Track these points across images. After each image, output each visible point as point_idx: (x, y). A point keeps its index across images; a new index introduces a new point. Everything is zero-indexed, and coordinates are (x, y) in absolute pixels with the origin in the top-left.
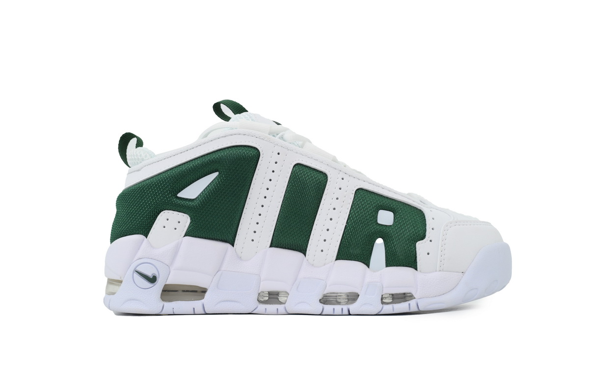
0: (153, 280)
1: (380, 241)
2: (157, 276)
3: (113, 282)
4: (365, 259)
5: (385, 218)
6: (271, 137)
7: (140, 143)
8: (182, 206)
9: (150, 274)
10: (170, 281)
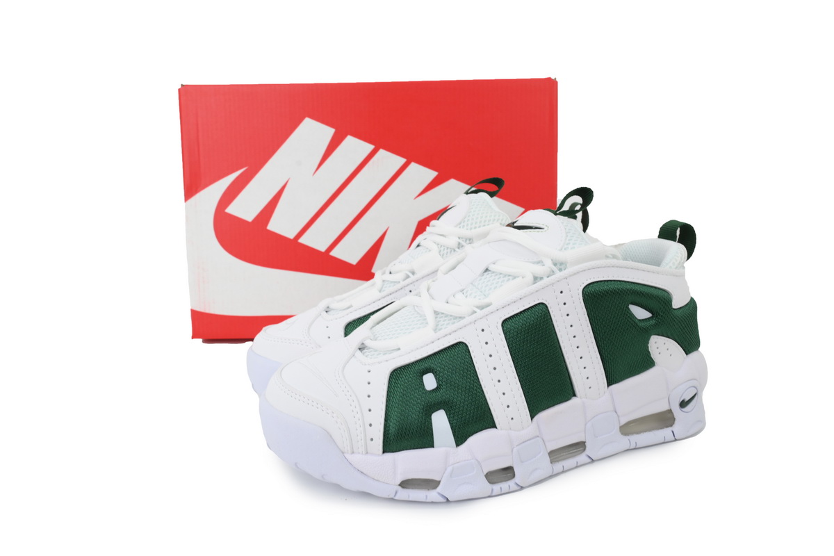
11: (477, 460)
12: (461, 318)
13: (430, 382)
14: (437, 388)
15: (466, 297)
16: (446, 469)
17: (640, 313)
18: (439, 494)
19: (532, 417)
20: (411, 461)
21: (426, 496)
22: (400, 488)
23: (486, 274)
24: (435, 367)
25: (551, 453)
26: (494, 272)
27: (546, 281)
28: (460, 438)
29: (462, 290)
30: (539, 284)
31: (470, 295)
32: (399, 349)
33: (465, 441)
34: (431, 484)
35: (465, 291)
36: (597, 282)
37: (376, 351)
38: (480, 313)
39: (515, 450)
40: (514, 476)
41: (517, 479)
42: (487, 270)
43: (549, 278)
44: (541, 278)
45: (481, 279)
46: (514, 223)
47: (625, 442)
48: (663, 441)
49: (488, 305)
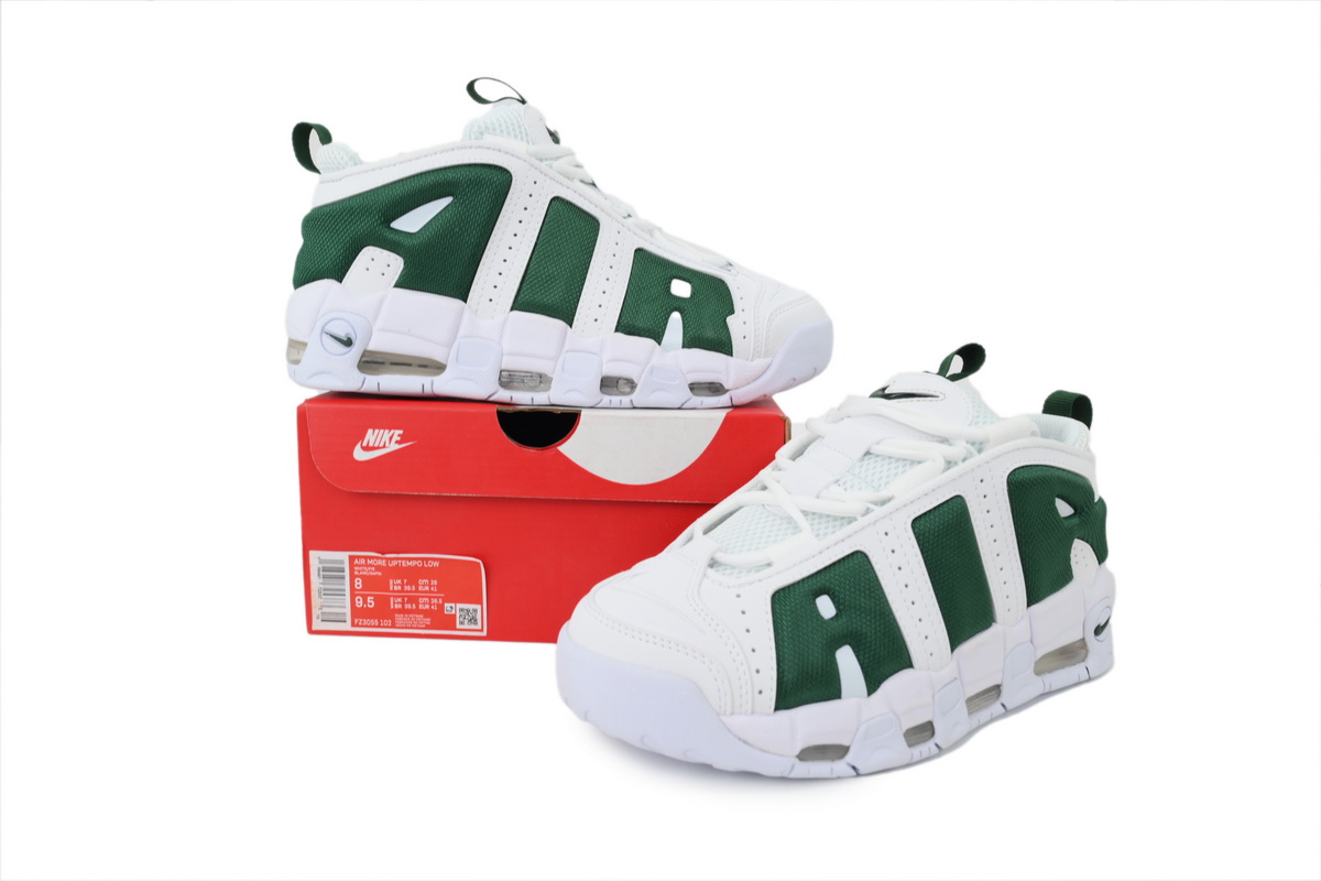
0: (348, 343)
1: (676, 316)
2: (353, 338)
3: (296, 347)
4: (657, 335)
5: (681, 289)
6: (538, 162)
7: (326, 137)
8: (392, 243)
9: (342, 334)
10: (372, 347)
11: (894, 713)
12: (851, 520)
13: (826, 607)
14: (837, 615)
15: (846, 490)
16: (857, 729)
17: (1064, 509)
18: (849, 764)
19: (952, 650)
20: (814, 721)
21: (832, 770)
22: (797, 760)
23: (866, 458)
24: (832, 586)
25: (970, 701)
26: (878, 456)
27: (962, 467)
28: (873, 684)
29: (838, 481)
30: (954, 471)
31: (852, 487)
32: (769, 565)
33: (878, 687)
34: (839, 751)
35: (841, 482)
36: (1023, 467)
37: (733, 567)
38: (878, 511)
39: (936, 697)
40: (933, 734)
41: (938, 738)
42: (868, 453)
43: (967, 462)
44: (956, 463)
45: (861, 466)
46: (884, 389)
47: (1039, 684)
48: (1077, 681)
49: (890, 500)
